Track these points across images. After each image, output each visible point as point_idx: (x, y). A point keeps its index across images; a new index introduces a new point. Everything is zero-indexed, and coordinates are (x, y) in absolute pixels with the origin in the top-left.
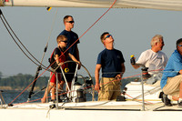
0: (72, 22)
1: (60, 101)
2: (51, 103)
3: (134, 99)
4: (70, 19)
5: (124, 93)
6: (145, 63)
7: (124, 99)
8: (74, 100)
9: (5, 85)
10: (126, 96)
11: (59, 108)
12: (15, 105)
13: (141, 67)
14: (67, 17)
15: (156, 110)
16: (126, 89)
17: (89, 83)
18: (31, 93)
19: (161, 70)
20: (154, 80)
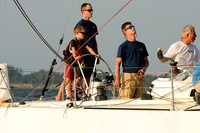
0: (90, 10)
1: (78, 99)
2: (68, 102)
3: (162, 98)
4: (88, 7)
5: (150, 91)
6: (175, 56)
7: (150, 97)
8: (93, 98)
9: (26, 82)
10: (152, 94)
11: (77, 107)
12: (28, 103)
13: (169, 62)
14: (84, 5)
15: (187, 110)
16: (152, 86)
17: (110, 79)
18: (45, 90)
19: (192, 65)
20: (184, 76)
